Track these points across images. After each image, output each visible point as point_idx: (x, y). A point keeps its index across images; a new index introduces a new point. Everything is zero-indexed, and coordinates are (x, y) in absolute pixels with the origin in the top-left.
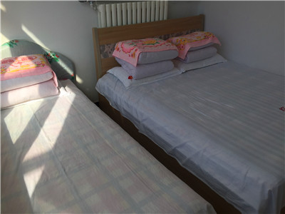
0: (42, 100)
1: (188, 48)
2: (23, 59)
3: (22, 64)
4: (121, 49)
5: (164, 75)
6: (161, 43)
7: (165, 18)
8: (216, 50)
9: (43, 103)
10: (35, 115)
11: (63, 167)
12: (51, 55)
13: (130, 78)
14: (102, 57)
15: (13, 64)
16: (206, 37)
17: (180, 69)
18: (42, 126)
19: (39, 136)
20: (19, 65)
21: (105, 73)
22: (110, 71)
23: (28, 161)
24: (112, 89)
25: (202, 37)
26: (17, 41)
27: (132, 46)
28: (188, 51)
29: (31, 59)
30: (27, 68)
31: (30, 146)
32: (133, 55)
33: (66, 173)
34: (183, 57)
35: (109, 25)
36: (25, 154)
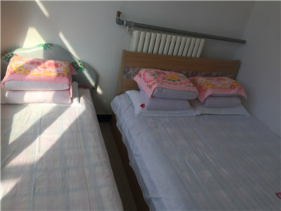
0: (55, 105)
1: (209, 93)
2: (50, 65)
3: (47, 70)
4: (142, 76)
5: (177, 112)
6: (182, 81)
7: (198, 56)
8: (240, 102)
9: (55, 108)
10: (41, 119)
11: (35, 186)
12: (79, 64)
13: (143, 106)
14: (125, 78)
15: (39, 67)
16: (232, 87)
17: (195, 111)
18: (40, 133)
19: (34, 143)
20: (43, 70)
21: (124, 92)
22: (128, 92)
23: (11, 168)
24: (123, 112)
25: (229, 86)
26: (51, 45)
27: (152, 78)
28: (210, 96)
29: (56, 65)
30: (48, 74)
31: (21, 151)
32: (150, 87)
33: (34, 194)
34: (202, 100)
35: (139, 50)
36: (12, 160)
